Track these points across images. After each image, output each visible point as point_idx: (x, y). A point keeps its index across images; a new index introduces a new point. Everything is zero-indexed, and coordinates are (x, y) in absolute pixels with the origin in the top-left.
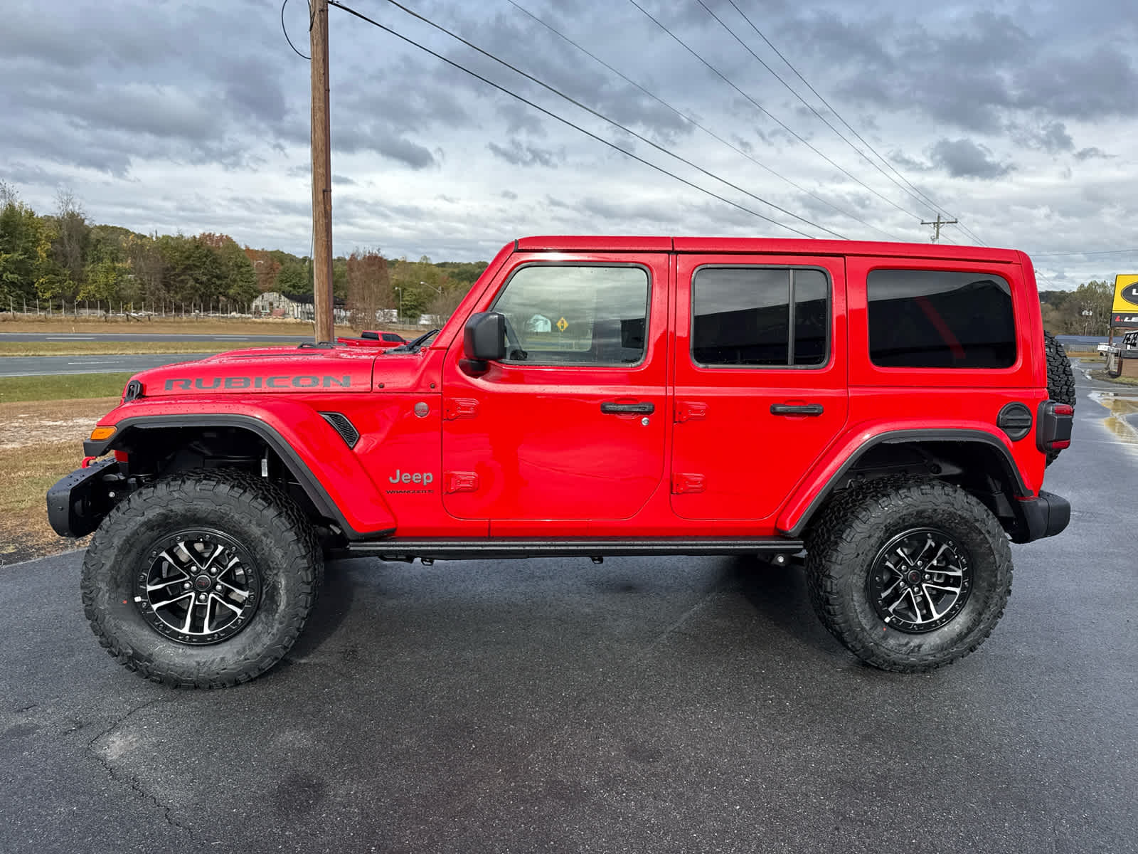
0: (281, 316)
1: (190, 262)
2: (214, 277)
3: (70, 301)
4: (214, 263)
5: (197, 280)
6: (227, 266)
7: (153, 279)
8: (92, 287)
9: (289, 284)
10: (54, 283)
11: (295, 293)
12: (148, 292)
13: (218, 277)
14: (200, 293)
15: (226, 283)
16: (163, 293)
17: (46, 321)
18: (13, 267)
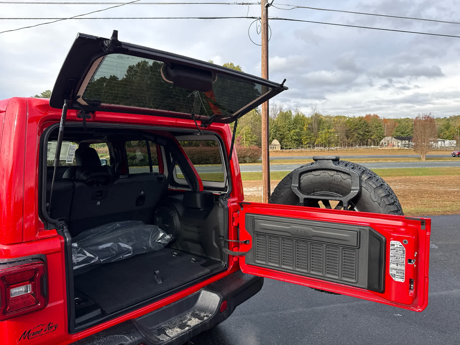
0: (392, 146)
1: (356, 127)
2: (366, 132)
3: (313, 144)
4: (366, 126)
5: (359, 134)
6: (372, 127)
7: (342, 135)
8: (320, 139)
9: (400, 132)
10: (308, 139)
11: (403, 136)
12: (340, 140)
13: (368, 132)
14: (360, 138)
15: (371, 134)
16: (346, 139)
17: (302, 152)
18: (296, 134)
